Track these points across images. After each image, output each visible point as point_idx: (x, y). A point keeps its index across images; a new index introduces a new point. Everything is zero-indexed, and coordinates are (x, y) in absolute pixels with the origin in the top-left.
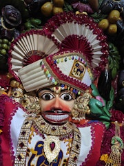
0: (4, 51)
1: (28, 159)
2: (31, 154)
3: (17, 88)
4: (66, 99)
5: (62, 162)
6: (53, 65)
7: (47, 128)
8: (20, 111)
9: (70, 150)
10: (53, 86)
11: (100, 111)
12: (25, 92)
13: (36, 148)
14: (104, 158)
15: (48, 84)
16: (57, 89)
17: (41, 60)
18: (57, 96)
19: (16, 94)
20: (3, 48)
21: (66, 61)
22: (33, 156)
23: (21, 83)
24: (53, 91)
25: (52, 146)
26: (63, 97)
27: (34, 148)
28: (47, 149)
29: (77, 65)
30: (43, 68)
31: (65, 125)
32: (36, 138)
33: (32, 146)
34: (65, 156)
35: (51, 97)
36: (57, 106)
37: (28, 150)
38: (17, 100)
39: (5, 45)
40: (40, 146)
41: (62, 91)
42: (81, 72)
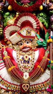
1: (21, 62)
2: (21, 60)
4: (28, 43)
5: (30, 60)
6: (20, 34)
7: (24, 53)
9: (32, 57)
10: (22, 40)
12: (13, 45)
13: (22, 59)
15: (20, 40)
16: (24, 41)
17: (16, 33)
18: (24, 43)
19: (10, 46)
21: (23, 31)
22: (22, 61)
23: (11, 42)
25: (26, 57)
26: (26, 43)
27: (21, 59)
29: (28, 31)
30: (17, 36)
31: (29, 52)
32: (21, 57)
33: (21, 58)
35: (22, 44)
36: (25, 46)
37: (20, 60)
38: (11, 48)
39: (1, 30)
41: (25, 41)
42: (30, 33)
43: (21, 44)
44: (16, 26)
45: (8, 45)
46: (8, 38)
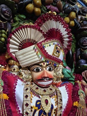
0: (3, 39)
1: (32, 113)
2: (33, 110)
3: (14, 65)
4: (50, 70)
6: (42, 49)
7: (40, 91)
8: (19, 81)
13: (37, 105)
14: (76, 104)
15: (39, 61)
16: (44, 64)
18: (44, 69)
19: (14, 69)
20: (2, 37)
21: (50, 45)
22: (35, 111)
23: (18, 62)
24: (41, 66)
29: (57, 48)
30: (35, 51)
33: (33, 104)
35: (40, 70)
37: (32, 108)
38: (16, 74)
39: (3, 35)
40: (38, 103)
41: (47, 65)
42: (59, 52)
44: (39, 30)
45: (10, 66)
46: (14, 53)
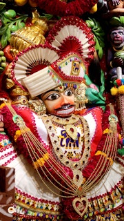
1: (59, 142)
2: (60, 139)
4: (69, 94)
5: (81, 139)
6: (57, 70)
9: (83, 131)
11: (96, 98)
13: (62, 135)
16: (61, 88)
17: (47, 68)
18: (62, 94)
22: (62, 139)
26: (67, 93)
28: (69, 133)
29: (75, 65)
30: (51, 74)
33: (59, 134)
34: (82, 135)
35: (57, 96)
36: (66, 102)
37: (58, 137)
40: (63, 133)
41: (65, 89)
42: (78, 69)
43: (54, 98)
46: (21, 80)
